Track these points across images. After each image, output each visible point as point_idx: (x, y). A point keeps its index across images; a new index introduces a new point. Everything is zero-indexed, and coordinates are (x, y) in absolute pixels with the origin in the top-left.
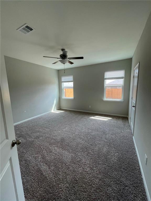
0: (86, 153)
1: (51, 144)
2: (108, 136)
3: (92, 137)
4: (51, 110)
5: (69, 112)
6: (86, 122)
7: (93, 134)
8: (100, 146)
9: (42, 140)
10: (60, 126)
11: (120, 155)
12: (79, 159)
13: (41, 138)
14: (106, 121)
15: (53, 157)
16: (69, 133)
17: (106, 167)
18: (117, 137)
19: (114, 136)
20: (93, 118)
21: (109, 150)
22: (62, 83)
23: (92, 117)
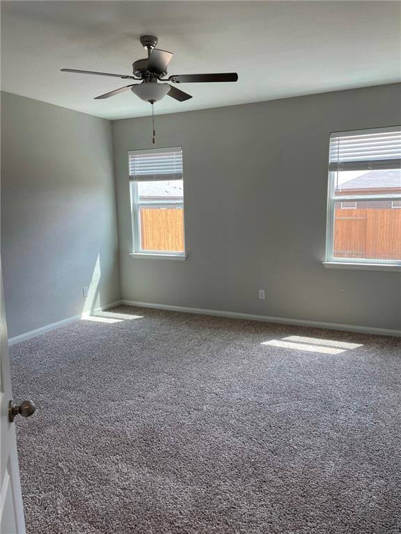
0: (253, 481)
1: (99, 452)
2: (342, 417)
3: (274, 421)
4: (80, 312)
5: (164, 320)
6: (245, 362)
7: (280, 409)
8: (311, 456)
9: (58, 438)
10: (128, 381)
11: (393, 484)
12: (225, 505)
13: (51, 430)
14: (333, 359)
15: (117, 499)
16: (175, 408)
17: (335, 527)
18: (384, 421)
19: (367, 419)
20: (274, 343)
21: (347, 468)
22: (131, 183)
23: (275, 338)
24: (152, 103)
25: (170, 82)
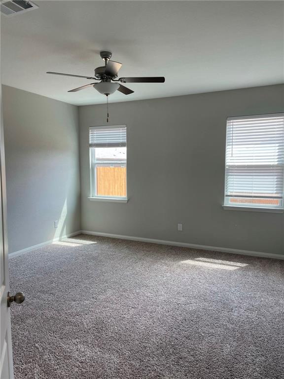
0: (172, 357)
1: (64, 337)
2: (236, 314)
3: (188, 316)
5: (111, 245)
6: (168, 274)
7: (192, 308)
8: (214, 341)
9: (35, 326)
10: (85, 287)
11: (271, 360)
12: (153, 374)
13: (30, 321)
15: (76, 369)
18: (264, 317)
19: (254, 315)
20: (190, 262)
21: (239, 349)
22: (91, 149)
24: (107, 95)
25: (119, 82)
